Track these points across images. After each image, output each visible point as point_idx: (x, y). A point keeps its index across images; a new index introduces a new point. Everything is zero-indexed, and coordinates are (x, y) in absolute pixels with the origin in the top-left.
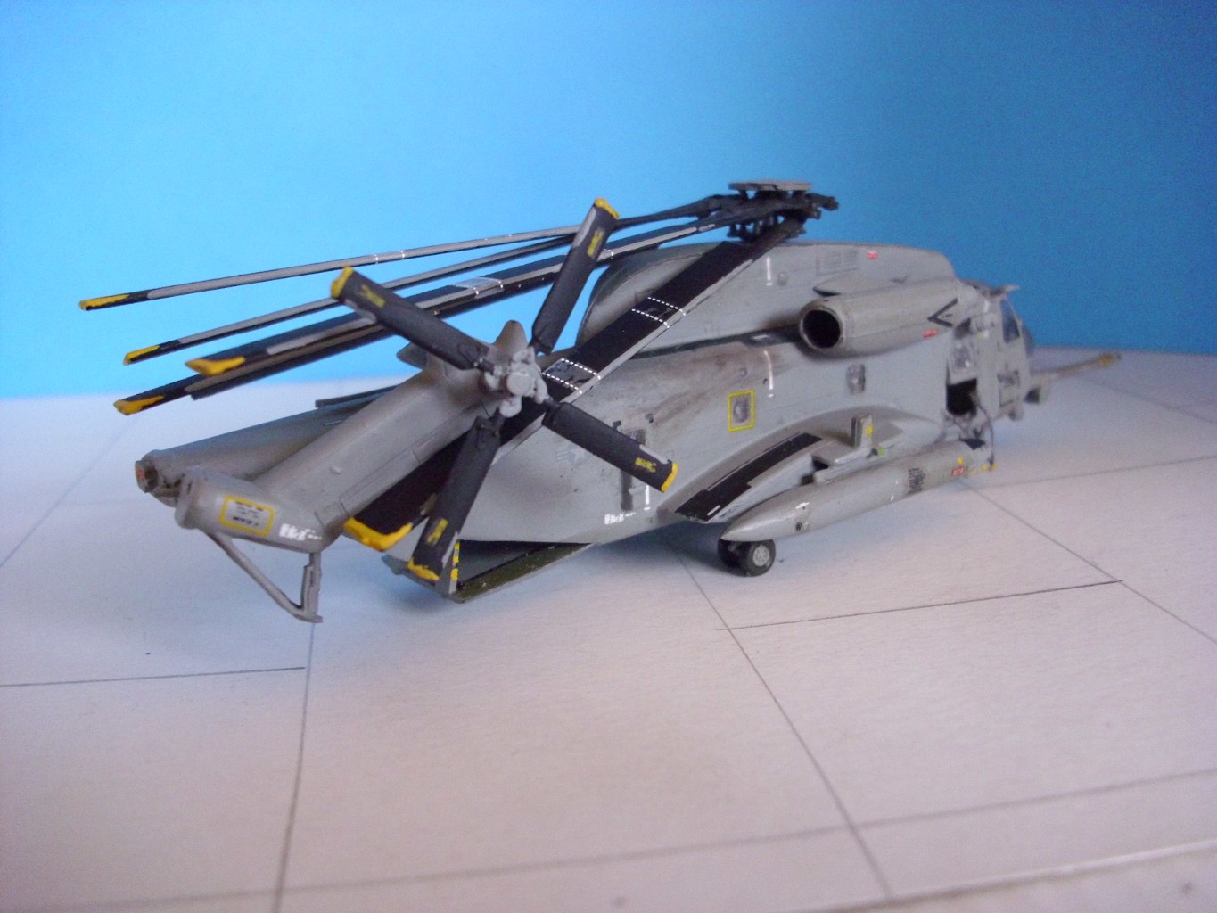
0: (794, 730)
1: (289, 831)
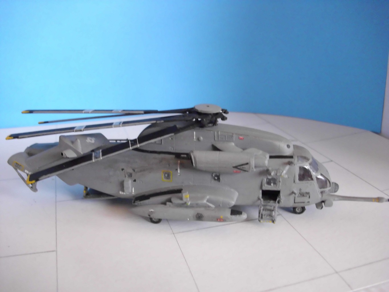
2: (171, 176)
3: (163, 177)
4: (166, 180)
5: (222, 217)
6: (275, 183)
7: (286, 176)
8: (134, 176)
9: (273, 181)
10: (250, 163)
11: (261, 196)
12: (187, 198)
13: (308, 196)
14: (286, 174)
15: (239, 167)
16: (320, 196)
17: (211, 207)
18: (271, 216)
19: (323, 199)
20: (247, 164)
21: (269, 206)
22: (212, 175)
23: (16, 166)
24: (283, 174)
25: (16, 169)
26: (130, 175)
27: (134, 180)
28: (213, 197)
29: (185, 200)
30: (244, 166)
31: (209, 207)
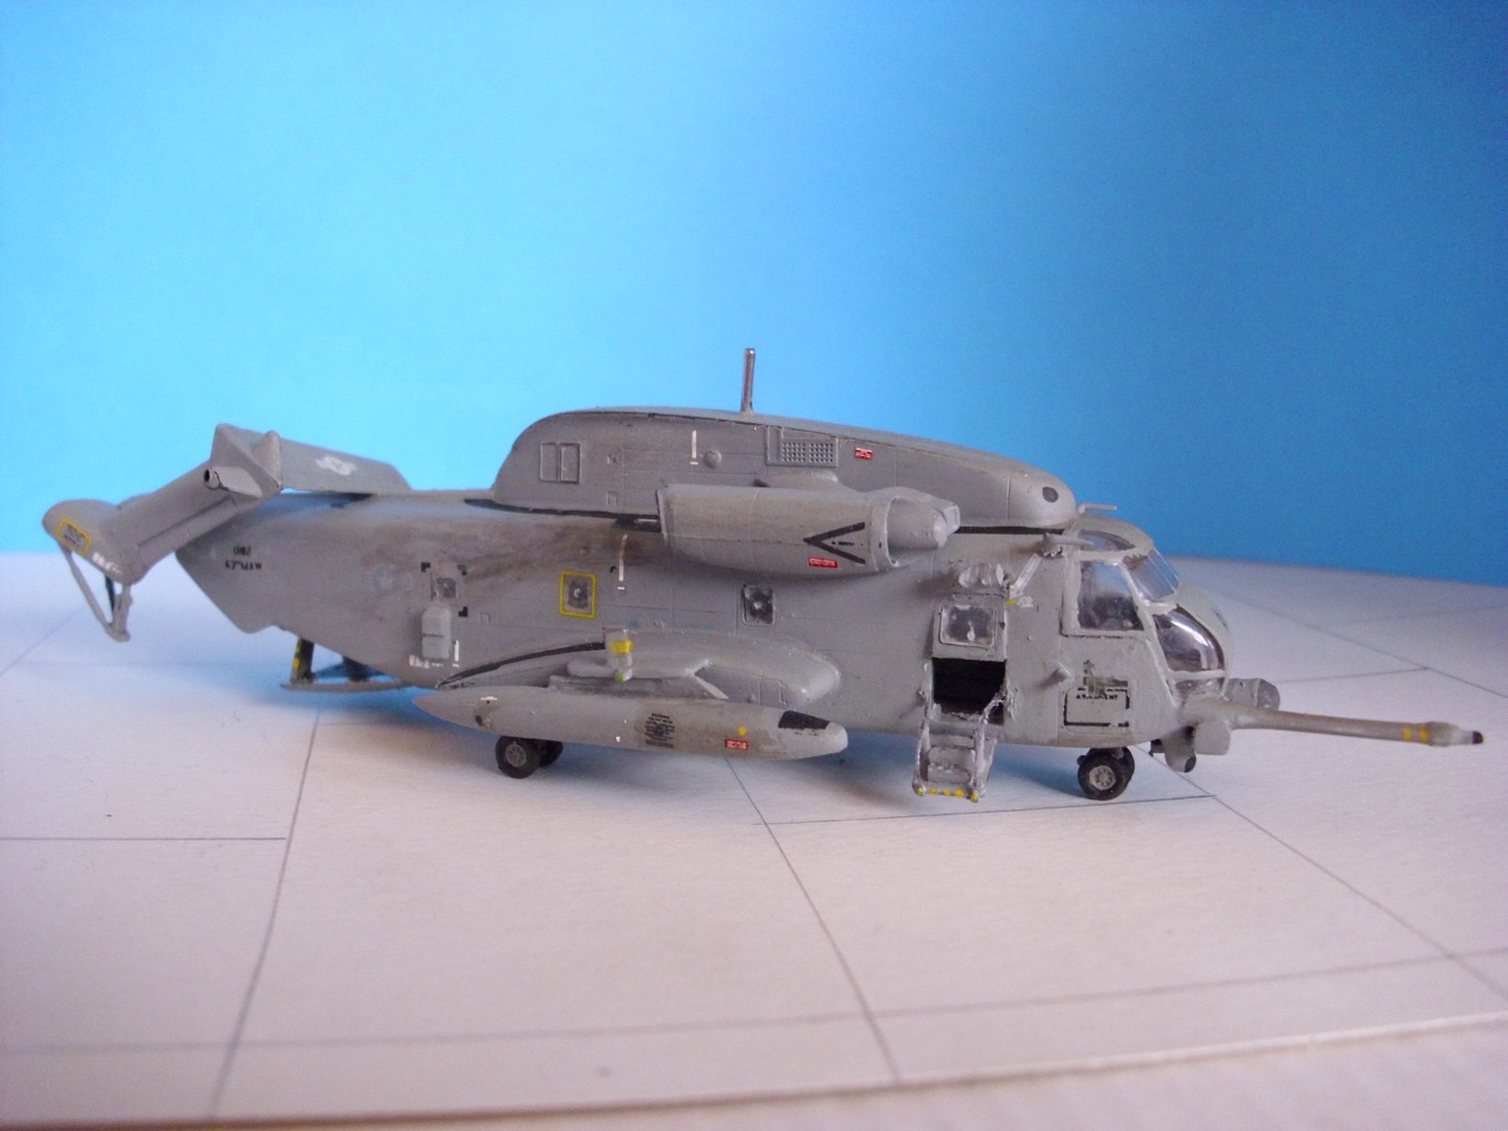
0: (821, 923)
1: (250, 991)
2: (594, 594)
3: (563, 598)
4: (572, 611)
5: (742, 731)
6: (982, 633)
7: (1028, 603)
8: (463, 595)
9: (977, 618)
10: (870, 524)
11: (928, 687)
12: (622, 655)
13: (1122, 696)
14: (1027, 591)
15: (828, 542)
16: (1174, 701)
17: (711, 697)
18: (960, 767)
19: (1188, 718)
20: (860, 527)
21: (963, 734)
22: (743, 595)
23: (66, 537)
24: (1013, 594)
25: (67, 552)
26: (449, 592)
27: (461, 609)
28: (727, 664)
29: (614, 664)
30: (845, 538)
31: (706, 696)
